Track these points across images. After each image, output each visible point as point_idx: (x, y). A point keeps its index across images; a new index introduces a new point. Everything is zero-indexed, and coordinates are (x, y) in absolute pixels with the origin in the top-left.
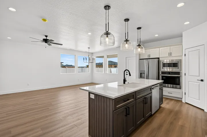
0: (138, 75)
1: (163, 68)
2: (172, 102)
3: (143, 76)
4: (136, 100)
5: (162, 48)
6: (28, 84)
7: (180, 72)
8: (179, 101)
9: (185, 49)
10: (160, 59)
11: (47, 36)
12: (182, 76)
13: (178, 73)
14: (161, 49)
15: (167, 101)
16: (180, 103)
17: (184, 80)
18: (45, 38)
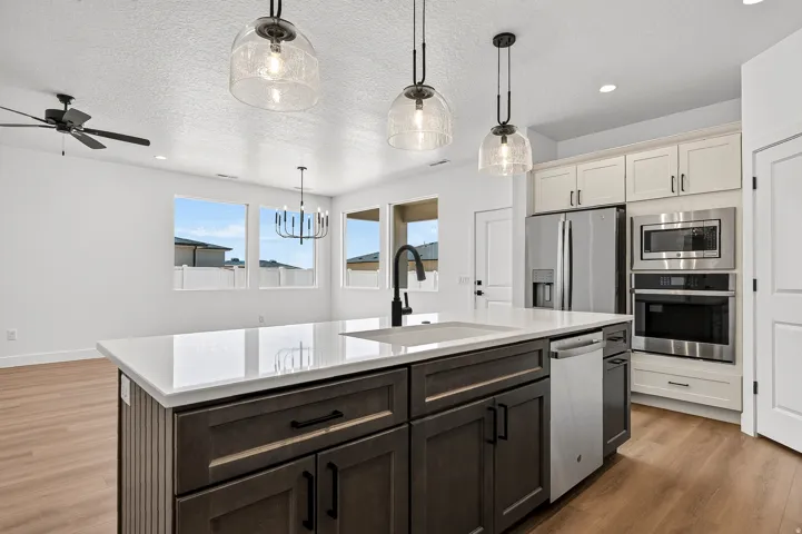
0: (522, 291)
1: (646, 255)
2: (690, 431)
3: (547, 298)
4: (410, 419)
5: (637, 156)
6: (13, 333)
7: (728, 275)
8: (722, 425)
9: (755, 152)
10: (629, 209)
11: (71, 98)
12: (738, 299)
13: (721, 281)
14: (631, 157)
15: (663, 425)
16: (727, 439)
17: (749, 316)
18: (60, 106)
